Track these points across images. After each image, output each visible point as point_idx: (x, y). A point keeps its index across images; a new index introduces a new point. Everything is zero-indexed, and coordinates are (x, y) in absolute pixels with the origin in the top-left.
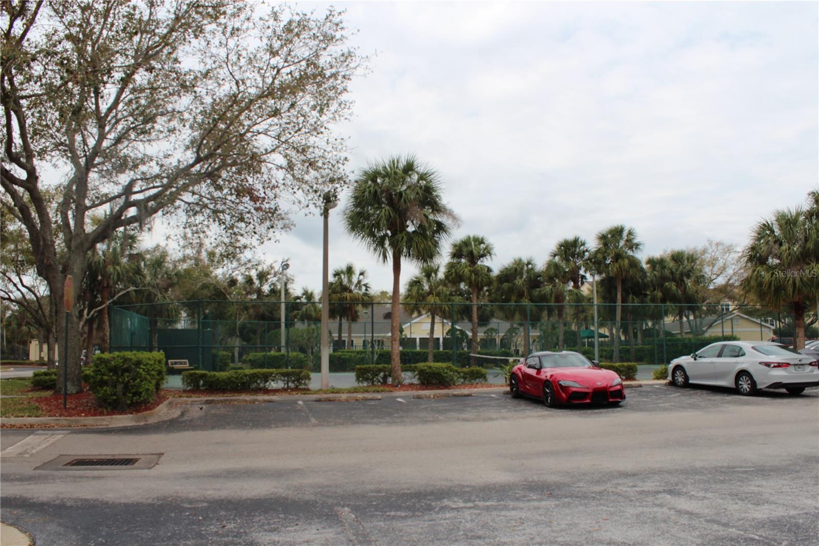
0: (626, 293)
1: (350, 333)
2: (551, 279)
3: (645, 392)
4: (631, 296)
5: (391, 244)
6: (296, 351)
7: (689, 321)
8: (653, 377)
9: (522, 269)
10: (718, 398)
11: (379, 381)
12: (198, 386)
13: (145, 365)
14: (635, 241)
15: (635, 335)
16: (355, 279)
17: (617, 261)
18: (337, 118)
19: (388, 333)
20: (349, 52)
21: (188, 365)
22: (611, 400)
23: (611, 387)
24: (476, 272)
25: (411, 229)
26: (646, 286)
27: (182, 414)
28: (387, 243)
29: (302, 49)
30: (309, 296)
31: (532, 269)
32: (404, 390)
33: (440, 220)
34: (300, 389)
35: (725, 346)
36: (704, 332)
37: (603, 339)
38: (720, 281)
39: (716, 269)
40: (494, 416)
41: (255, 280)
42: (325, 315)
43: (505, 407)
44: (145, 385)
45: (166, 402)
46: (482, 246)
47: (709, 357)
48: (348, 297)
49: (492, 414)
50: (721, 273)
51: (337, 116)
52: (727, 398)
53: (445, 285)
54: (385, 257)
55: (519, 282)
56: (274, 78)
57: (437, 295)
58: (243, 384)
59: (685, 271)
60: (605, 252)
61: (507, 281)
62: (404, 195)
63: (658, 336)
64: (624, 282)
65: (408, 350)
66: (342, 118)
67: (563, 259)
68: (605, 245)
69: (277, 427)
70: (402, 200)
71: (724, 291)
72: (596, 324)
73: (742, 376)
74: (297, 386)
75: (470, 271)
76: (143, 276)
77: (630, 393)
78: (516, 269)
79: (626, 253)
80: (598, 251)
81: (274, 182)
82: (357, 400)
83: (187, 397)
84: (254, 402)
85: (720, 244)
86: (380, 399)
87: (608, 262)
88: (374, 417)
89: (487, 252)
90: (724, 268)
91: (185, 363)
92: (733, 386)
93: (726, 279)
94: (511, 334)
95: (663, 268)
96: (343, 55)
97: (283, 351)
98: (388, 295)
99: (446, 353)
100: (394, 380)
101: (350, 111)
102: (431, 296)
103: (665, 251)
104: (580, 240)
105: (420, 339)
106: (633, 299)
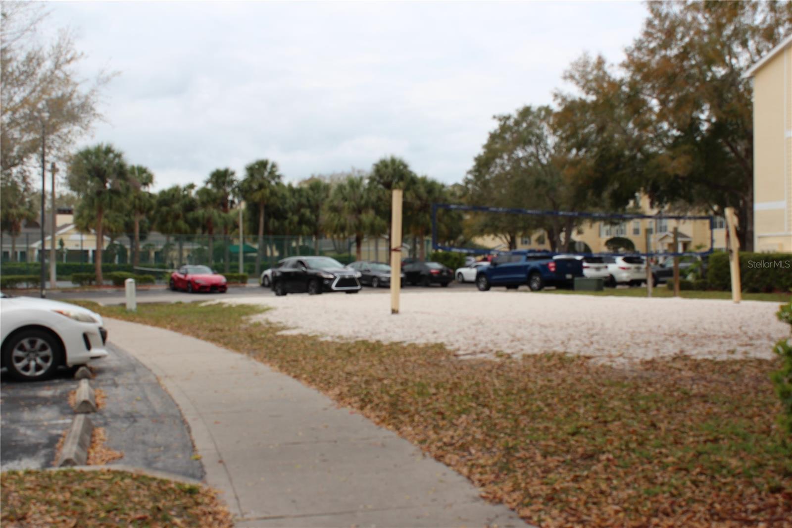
0: (268, 216)
1: (13, 244)
4: (272, 220)
9: (179, 194)
14: (277, 173)
17: (261, 190)
23: (221, 283)
24: (139, 197)
46: (145, 175)
59: (320, 198)
60: (251, 181)
61: (166, 205)
64: (266, 207)
67: (214, 186)
68: (252, 175)
78: (174, 194)
79: (269, 183)
80: (245, 181)
89: (149, 180)
94: (167, 250)
95: (301, 196)
100: (97, 283)
104: (230, 170)
106: (274, 223)
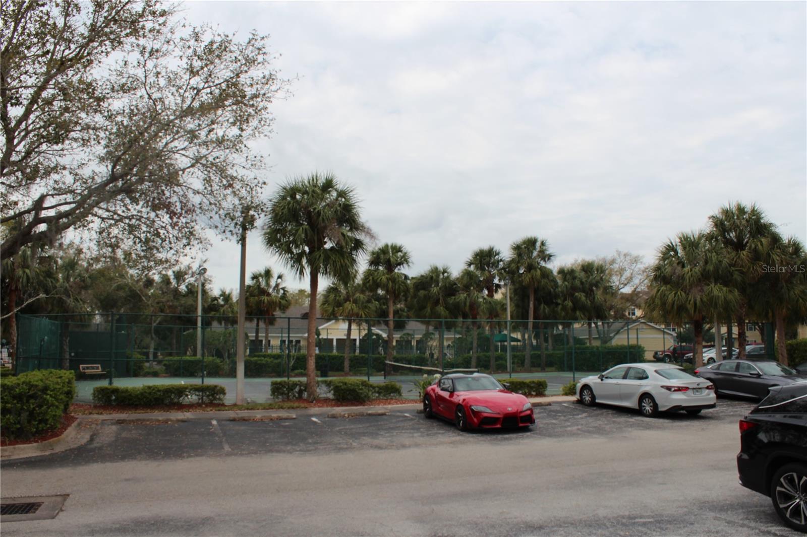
0: (538, 302)
1: (267, 332)
2: (466, 288)
3: (553, 411)
4: (542, 305)
5: (309, 261)
6: (213, 356)
7: (597, 326)
8: (562, 393)
9: (438, 276)
10: (623, 419)
11: (295, 396)
12: (110, 401)
13: (52, 391)
14: (548, 253)
15: (546, 340)
16: (273, 283)
17: (530, 272)
18: (257, 134)
19: (305, 333)
20: (271, 74)
21: (100, 369)
22: (521, 425)
23: (521, 412)
24: (394, 280)
25: (328, 245)
26: (557, 296)
27: (92, 440)
28: (304, 261)
29: (223, 72)
30: (227, 297)
31: (448, 277)
32: (319, 407)
33: (358, 237)
34: (215, 404)
35: (629, 368)
36: (611, 338)
37: (515, 343)
38: (627, 290)
39: (623, 278)
40: (407, 442)
41: (172, 280)
42: (241, 318)
43: (418, 429)
44: (52, 412)
45: (75, 423)
46: (400, 254)
47: (615, 378)
48: (266, 301)
49: (405, 438)
50: (628, 283)
51: (257, 133)
52: (631, 420)
53: (363, 292)
54: (302, 273)
55: (434, 290)
56: (194, 99)
57: (353, 303)
58: (156, 399)
59: (594, 281)
60: (519, 262)
61: (424, 289)
62: (322, 212)
63: (568, 342)
64: (536, 291)
65: (325, 354)
66: (262, 135)
67: (477, 268)
68: (520, 255)
69: (189, 456)
70: (321, 218)
71: (632, 299)
72: (508, 328)
73: (645, 399)
74: (212, 401)
75: (387, 278)
76: (54, 278)
77: (539, 413)
78: (432, 277)
79: (538, 264)
80: (512, 261)
81: (190, 205)
82: (272, 419)
83: (98, 414)
84: (166, 421)
85: (628, 255)
86: (294, 419)
87: (521, 271)
88: (287, 444)
89: (405, 260)
90: (630, 279)
91: (98, 368)
92: (637, 407)
93: (633, 289)
94: (427, 339)
95: (574, 278)
96: (264, 77)
97: (199, 356)
98: (306, 294)
99: (363, 357)
100: (309, 395)
101: (270, 128)
102: (348, 302)
103: (576, 261)
104: (494, 250)
105: (337, 339)
106: (544, 308)
